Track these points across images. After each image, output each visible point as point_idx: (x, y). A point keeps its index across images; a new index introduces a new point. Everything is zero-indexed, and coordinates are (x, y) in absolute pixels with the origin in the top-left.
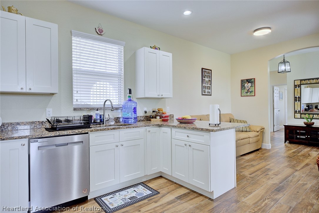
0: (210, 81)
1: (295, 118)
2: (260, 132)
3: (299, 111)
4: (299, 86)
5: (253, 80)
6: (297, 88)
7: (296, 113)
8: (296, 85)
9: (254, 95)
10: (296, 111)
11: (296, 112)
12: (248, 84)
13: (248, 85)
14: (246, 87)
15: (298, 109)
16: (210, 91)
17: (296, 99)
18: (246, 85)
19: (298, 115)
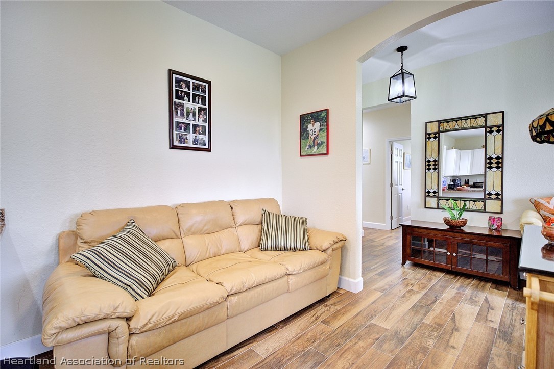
0: (206, 112)
1: (425, 208)
2: (331, 250)
3: (434, 192)
4: (437, 135)
5: (323, 114)
6: (432, 139)
7: (429, 196)
8: (430, 134)
9: (325, 152)
10: (429, 192)
11: (427, 194)
12: (313, 125)
13: (313, 128)
14: (311, 133)
15: (432, 187)
16: (205, 138)
17: (429, 165)
18: (310, 127)
19: (432, 202)
